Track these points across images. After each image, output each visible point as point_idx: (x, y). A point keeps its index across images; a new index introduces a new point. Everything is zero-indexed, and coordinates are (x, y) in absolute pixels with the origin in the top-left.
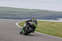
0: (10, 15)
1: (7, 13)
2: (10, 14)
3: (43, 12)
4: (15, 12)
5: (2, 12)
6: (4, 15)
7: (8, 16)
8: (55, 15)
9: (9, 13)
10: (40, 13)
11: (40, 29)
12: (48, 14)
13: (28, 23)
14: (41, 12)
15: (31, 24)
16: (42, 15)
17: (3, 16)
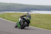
3: (18, 5)
8: (28, 8)
11: (16, 19)
12: (22, 7)
14: (17, 5)
15: (27, 19)
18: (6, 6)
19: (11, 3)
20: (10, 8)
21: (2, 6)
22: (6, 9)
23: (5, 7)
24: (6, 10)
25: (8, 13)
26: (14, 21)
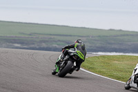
0: (59, 43)
1: (52, 37)
2: (59, 41)
4: (71, 36)
5: (41, 36)
6: (44, 42)
7: (54, 45)
9: (55, 37)
10: (125, 37)
13: (67, 51)
14: (127, 35)
15: (72, 54)
16: (129, 43)
17: (44, 45)
18: (99, 36)
19: (111, 30)
20: (109, 43)
21: (88, 36)
22: (97, 45)
23: (95, 40)
24: (97, 47)
25: (103, 56)
26: (119, 79)
